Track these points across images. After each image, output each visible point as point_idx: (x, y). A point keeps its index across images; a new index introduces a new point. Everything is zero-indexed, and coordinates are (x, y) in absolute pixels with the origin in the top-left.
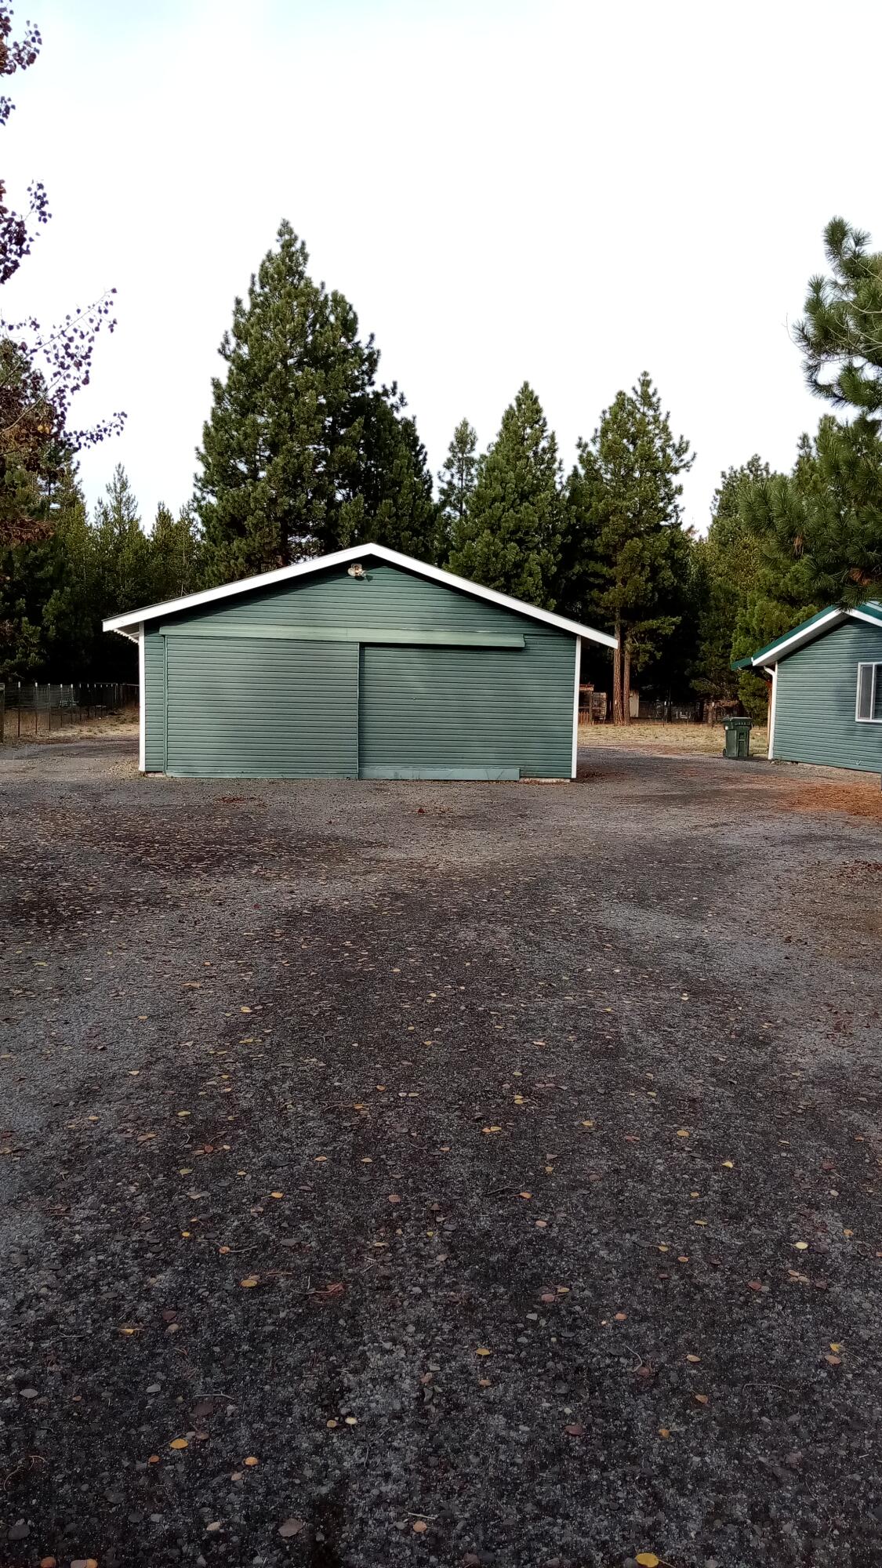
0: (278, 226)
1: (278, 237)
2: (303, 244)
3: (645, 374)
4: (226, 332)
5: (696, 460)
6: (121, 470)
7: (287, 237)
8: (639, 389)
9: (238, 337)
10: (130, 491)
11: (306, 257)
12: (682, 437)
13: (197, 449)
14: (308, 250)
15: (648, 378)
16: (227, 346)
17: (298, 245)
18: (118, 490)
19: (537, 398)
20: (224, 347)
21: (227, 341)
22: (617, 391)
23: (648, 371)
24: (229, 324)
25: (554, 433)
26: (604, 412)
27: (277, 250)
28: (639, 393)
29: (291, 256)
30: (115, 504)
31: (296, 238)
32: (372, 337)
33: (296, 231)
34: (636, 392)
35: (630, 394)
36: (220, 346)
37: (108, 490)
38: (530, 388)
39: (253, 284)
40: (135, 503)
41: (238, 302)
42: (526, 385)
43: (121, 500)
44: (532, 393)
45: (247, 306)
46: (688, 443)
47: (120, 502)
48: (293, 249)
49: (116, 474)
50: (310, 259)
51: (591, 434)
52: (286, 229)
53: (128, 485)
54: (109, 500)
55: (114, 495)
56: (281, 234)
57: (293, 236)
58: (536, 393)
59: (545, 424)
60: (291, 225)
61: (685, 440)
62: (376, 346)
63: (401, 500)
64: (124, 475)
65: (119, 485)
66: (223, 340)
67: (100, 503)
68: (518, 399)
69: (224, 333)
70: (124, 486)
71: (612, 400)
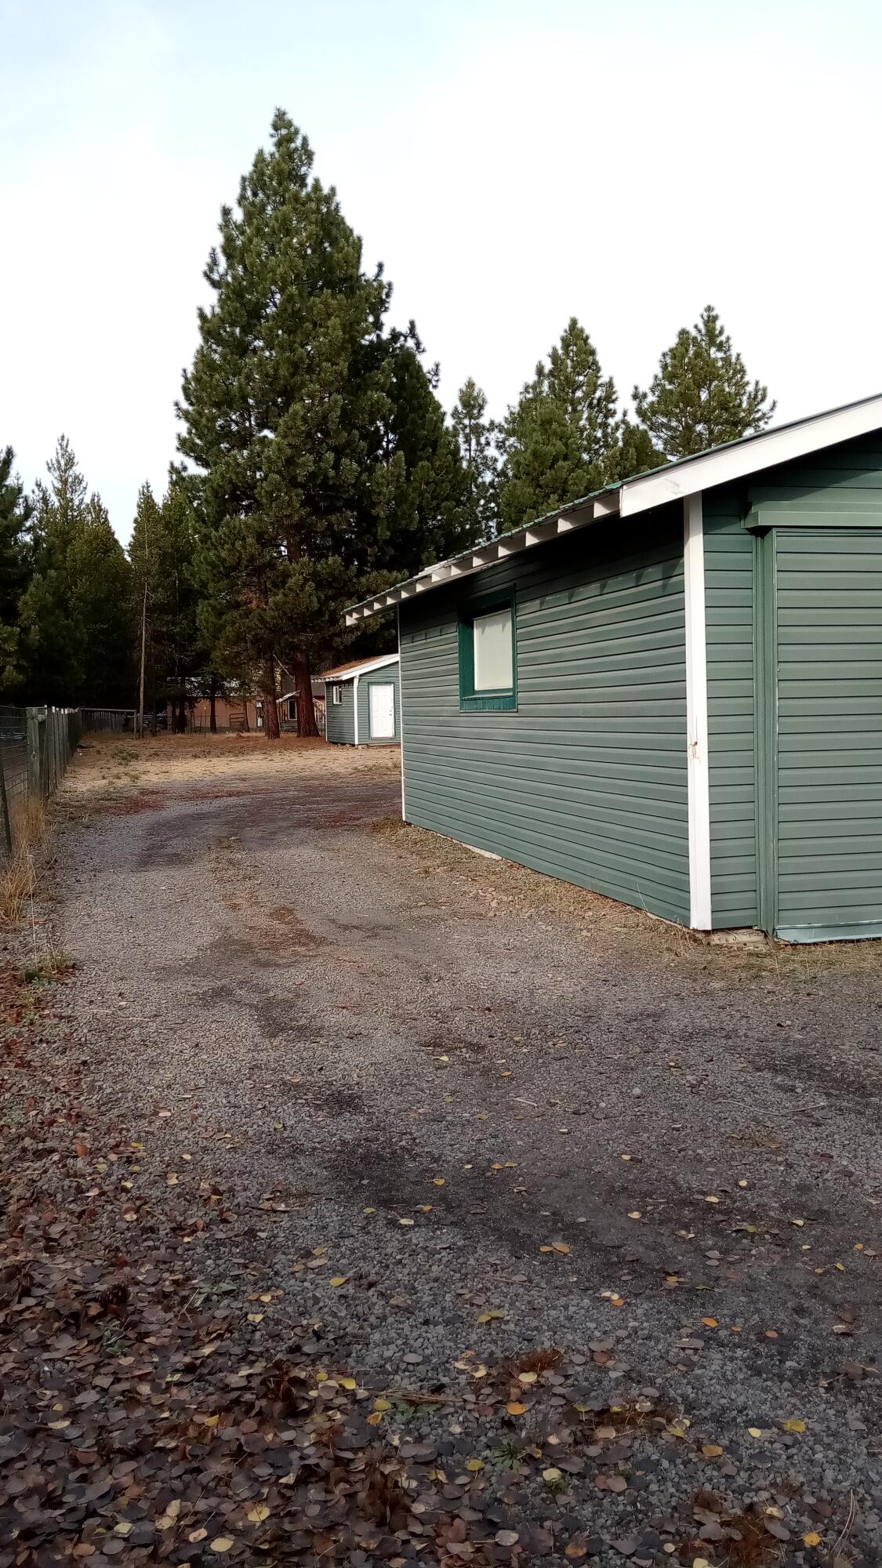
0: (270, 118)
1: (272, 132)
2: (305, 139)
3: (709, 309)
4: (214, 250)
5: (777, 410)
6: (65, 443)
7: (284, 132)
8: (701, 326)
9: (229, 256)
10: (77, 470)
11: (310, 155)
12: (757, 383)
13: (177, 404)
14: (312, 146)
15: (713, 313)
16: (215, 268)
17: (299, 142)
18: (63, 468)
19: (587, 338)
20: (211, 270)
21: (214, 262)
22: (679, 329)
23: (712, 305)
24: (218, 239)
25: (611, 379)
26: (664, 355)
27: (269, 147)
28: (703, 331)
29: (289, 155)
30: (59, 485)
31: (297, 132)
32: (380, 266)
33: (296, 123)
34: (700, 331)
35: (694, 333)
36: (205, 268)
37: (49, 468)
38: (579, 325)
39: (244, 189)
40: (84, 484)
41: (226, 212)
42: (574, 322)
43: (67, 480)
44: (582, 331)
45: (238, 215)
46: (765, 390)
47: (64, 482)
48: (293, 145)
49: (59, 447)
50: (316, 158)
51: (650, 382)
52: (281, 122)
53: (75, 461)
54: (50, 481)
55: (57, 474)
56: (276, 127)
57: (292, 129)
58: (587, 332)
59: (598, 370)
60: (289, 116)
61: (761, 386)
62: (385, 278)
63: (438, 463)
64: (69, 449)
65: (63, 463)
66: (209, 260)
67: (39, 485)
68: (563, 340)
69: (210, 250)
70: (70, 462)
71: (673, 341)
